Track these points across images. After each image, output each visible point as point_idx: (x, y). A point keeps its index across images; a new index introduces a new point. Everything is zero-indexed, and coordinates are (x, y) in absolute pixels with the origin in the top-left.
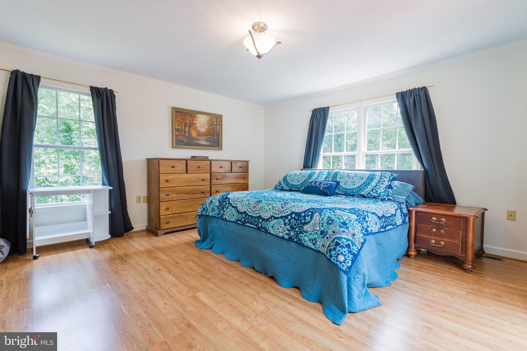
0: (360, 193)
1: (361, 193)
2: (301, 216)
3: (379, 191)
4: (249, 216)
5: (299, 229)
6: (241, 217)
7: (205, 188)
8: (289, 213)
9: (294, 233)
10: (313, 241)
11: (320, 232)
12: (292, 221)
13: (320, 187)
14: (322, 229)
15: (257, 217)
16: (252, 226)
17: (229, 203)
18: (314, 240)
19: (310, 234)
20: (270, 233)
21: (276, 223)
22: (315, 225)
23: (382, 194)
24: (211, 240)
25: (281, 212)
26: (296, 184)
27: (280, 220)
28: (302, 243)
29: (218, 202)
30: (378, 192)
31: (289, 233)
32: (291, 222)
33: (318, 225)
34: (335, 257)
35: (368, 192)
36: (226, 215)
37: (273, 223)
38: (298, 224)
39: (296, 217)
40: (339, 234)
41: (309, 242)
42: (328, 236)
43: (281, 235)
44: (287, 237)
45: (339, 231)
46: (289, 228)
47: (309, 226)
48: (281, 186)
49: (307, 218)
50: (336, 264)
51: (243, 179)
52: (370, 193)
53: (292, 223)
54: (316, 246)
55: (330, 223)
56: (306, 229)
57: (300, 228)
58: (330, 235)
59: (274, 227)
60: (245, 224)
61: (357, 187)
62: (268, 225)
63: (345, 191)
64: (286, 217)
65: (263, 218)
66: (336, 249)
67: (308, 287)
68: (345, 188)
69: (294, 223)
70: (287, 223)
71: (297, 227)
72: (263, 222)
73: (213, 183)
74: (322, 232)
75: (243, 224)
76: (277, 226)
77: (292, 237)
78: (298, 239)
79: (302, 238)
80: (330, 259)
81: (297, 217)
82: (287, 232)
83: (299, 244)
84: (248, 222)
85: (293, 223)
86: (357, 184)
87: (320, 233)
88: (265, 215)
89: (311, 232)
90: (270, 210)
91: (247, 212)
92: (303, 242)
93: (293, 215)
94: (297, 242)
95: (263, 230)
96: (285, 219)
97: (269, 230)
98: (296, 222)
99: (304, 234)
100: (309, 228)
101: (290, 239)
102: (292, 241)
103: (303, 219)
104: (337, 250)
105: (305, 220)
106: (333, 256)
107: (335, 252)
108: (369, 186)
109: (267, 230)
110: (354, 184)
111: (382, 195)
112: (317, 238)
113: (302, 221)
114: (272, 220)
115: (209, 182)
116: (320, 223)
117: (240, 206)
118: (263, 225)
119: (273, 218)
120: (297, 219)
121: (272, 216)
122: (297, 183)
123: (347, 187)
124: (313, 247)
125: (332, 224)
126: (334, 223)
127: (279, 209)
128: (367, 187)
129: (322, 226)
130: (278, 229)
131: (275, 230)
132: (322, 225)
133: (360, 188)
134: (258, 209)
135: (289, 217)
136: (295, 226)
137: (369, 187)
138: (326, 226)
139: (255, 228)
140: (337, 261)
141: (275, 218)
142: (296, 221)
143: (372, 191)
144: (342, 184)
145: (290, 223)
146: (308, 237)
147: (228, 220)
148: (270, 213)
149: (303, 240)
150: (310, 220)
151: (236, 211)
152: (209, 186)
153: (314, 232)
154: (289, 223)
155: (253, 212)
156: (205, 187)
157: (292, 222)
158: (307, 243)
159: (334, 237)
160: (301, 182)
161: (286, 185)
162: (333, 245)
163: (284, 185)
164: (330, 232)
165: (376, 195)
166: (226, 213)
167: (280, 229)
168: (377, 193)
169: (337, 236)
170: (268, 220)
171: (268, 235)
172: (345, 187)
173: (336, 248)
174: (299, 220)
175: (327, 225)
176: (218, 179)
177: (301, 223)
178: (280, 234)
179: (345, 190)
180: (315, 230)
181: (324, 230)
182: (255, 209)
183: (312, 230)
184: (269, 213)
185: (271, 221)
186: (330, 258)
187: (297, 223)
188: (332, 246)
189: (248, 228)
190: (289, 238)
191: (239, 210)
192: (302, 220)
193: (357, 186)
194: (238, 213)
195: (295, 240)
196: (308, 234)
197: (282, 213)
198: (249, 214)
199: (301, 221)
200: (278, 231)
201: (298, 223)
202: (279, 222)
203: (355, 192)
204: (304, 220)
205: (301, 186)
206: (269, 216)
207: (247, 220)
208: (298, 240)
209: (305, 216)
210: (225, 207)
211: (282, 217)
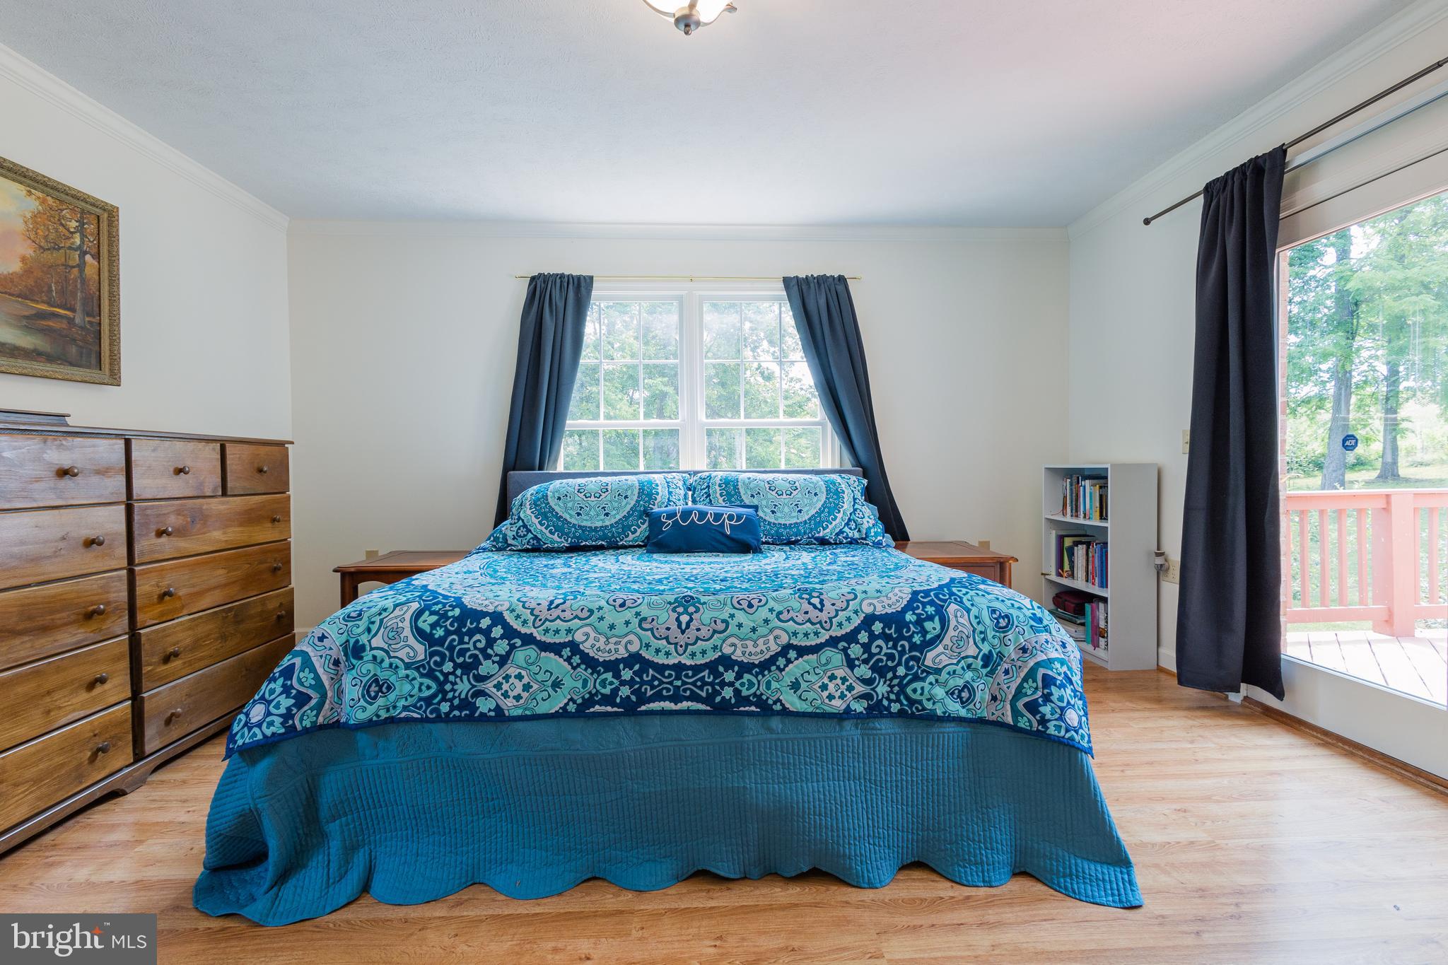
0: (817, 535)
1: (819, 533)
2: (907, 625)
3: (865, 526)
4: (661, 668)
5: (908, 668)
6: (611, 683)
7: (101, 587)
8: (856, 621)
9: (889, 686)
10: (963, 694)
11: (982, 660)
12: (878, 646)
13: (722, 525)
14: (986, 648)
15: (712, 666)
16: (685, 705)
17: (510, 633)
18: (966, 690)
19: (949, 673)
20: (785, 712)
21: (808, 668)
22: (962, 643)
23: (872, 530)
24: (350, 850)
25: (824, 624)
26: (599, 524)
27: (828, 653)
28: (924, 709)
29: (412, 641)
30: (863, 526)
31: (871, 689)
32: (874, 650)
33: (971, 640)
34: (1056, 720)
35: (837, 530)
36: (499, 694)
37: (796, 670)
38: (902, 653)
39: (890, 629)
40: (1042, 652)
41: (948, 701)
42: (1006, 666)
43: (838, 705)
44: (859, 707)
45: (1036, 642)
46: (868, 674)
47: (940, 649)
48: (530, 536)
49: (928, 625)
50: (1069, 739)
51: (269, 525)
52: (843, 533)
53: (879, 653)
54: (971, 706)
55: (1005, 624)
56: (934, 662)
57: (911, 663)
58: (1013, 660)
59: (804, 685)
60: (643, 708)
61: (810, 519)
62: (774, 685)
63: (777, 531)
64: (851, 637)
65: (741, 664)
66: (1051, 697)
67: (969, 844)
68: (774, 524)
69: (885, 650)
70: (858, 659)
71: (899, 664)
72: (741, 677)
73: (142, 553)
74: (987, 659)
75: (630, 709)
76: (817, 677)
77: (881, 700)
78: (905, 702)
79: (922, 694)
80: (1045, 732)
81: (893, 631)
82: (860, 689)
83: (913, 716)
84: (658, 697)
85: (883, 653)
86: (808, 511)
87: (982, 663)
88: (751, 649)
89: (951, 668)
90: (770, 626)
91: (646, 655)
92: (929, 705)
93: (878, 627)
94: (902, 713)
95: (747, 708)
96: (846, 645)
97: (779, 700)
98: (895, 647)
99: (928, 680)
100: (943, 657)
101: (876, 710)
102: (883, 716)
103: (917, 633)
104: (1054, 698)
105: (924, 632)
106: (1049, 721)
107: (1053, 705)
108: (839, 511)
109: (770, 702)
110: (800, 511)
111: (873, 534)
112: (973, 680)
113: (914, 640)
114: (789, 662)
115: (123, 551)
116: (974, 631)
117: (593, 635)
118: (748, 689)
119: (792, 654)
120: (894, 636)
121: (787, 648)
122: (603, 521)
123: (782, 521)
124: (963, 713)
125: (1011, 629)
126: (1016, 623)
127: (807, 616)
128: (834, 515)
129: (983, 640)
130: (824, 687)
131: (811, 695)
132: (983, 636)
133: (818, 520)
134: (704, 632)
135: (863, 637)
136: (890, 663)
137: (840, 516)
138: (994, 637)
139: (698, 712)
140: (1067, 731)
141: (802, 651)
142: (891, 644)
143: (847, 524)
144: (764, 512)
145: (871, 655)
146: (945, 684)
147: (519, 712)
148: (776, 638)
149: (925, 702)
150: (942, 628)
151: (576, 660)
152: (125, 572)
153: (960, 665)
154: (866, 656)
155: (681, 650)
156: (103, 581)
157: (878, 650)
158: (944, 705)
159: (1031, 663)
160: (618, 517)
161: (556, 531)
162: (1037, 688)
163: (544, 530)
164: (1011, 651)
165: (857, 535)
166: (498, 686)
167: (831, 686)
168: (859, 531)
169: (1039, 659)
170: (766, 665)
171: (775, 723)
172: (776, 522)
173: (1051, 694)
174: (901, 637)
175: (998, 634)
176: (169, 534)
177: (913, 647)
178: (834, 702)
179: (775, 529)
180: (963, 658)
181: (990, 651)
182: (691, 633)
183: (955, 661)
184: (771, 637)
185: (786, 666)
186: (1040, 728)
187: (896, 649)
188: (1034, 693)
189: (657, 720)
190: (869, 708)
191: (592, 654)
192: (915, 635)
193: (810, 515)
194: (590, 671)
195: (895, 707)
196: (944, 675)
197: (827, 626)
198: (661, 660)
199: (909, 639)
200: (825, 694)
201: (899, 649)
202: (824, 661)
203: (805, 533)
204: (920, 635)
205: (620, 530)
206: (775, 648)
207: (653, 687)
208: (906, 705)
209: (919, 622)
210: (488, 657)
211: (833, 642)
